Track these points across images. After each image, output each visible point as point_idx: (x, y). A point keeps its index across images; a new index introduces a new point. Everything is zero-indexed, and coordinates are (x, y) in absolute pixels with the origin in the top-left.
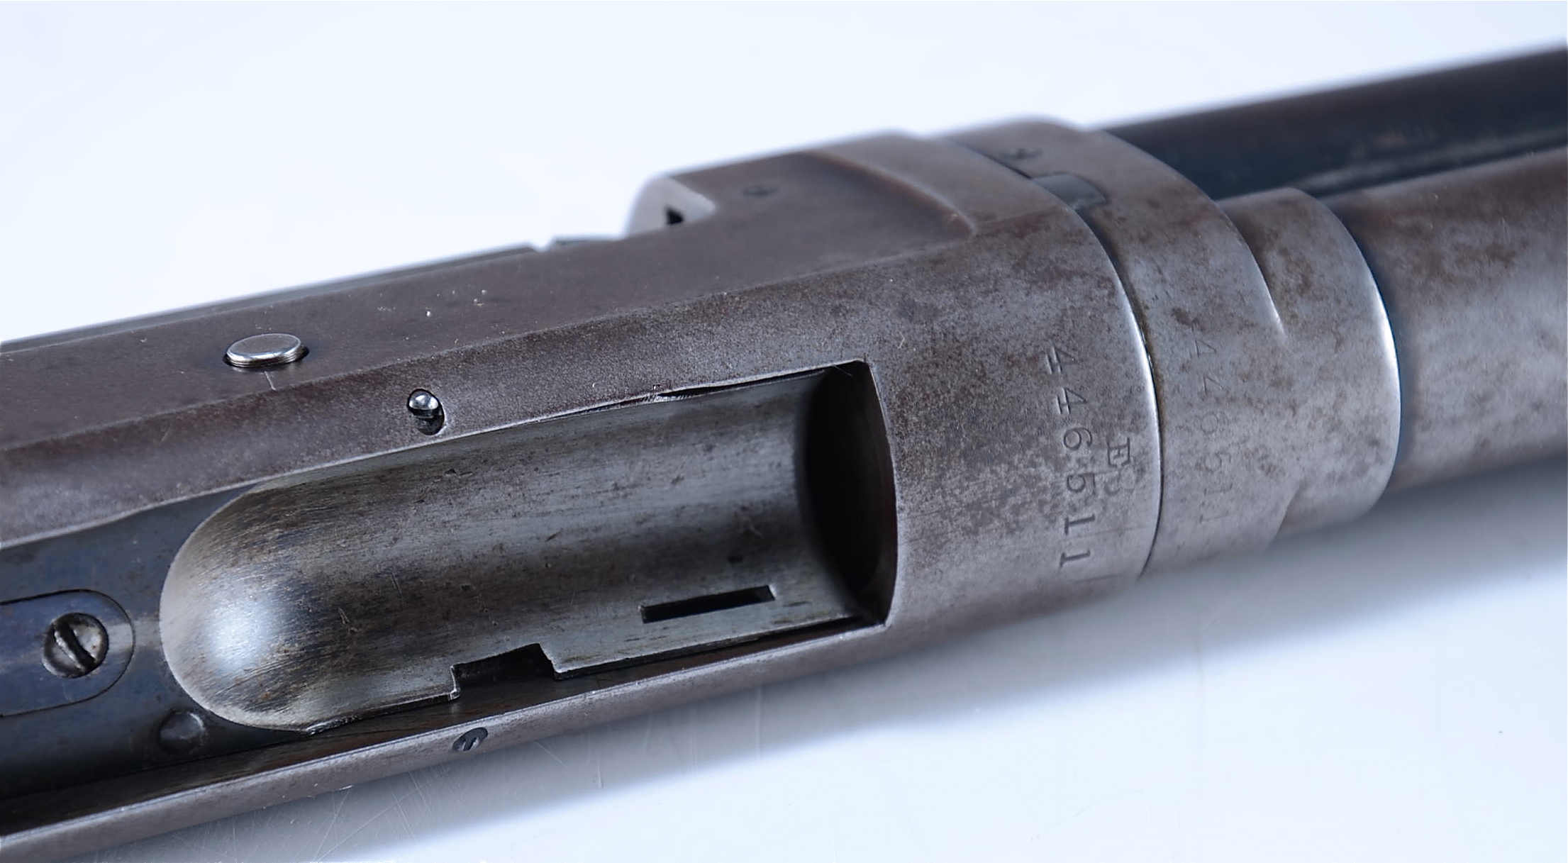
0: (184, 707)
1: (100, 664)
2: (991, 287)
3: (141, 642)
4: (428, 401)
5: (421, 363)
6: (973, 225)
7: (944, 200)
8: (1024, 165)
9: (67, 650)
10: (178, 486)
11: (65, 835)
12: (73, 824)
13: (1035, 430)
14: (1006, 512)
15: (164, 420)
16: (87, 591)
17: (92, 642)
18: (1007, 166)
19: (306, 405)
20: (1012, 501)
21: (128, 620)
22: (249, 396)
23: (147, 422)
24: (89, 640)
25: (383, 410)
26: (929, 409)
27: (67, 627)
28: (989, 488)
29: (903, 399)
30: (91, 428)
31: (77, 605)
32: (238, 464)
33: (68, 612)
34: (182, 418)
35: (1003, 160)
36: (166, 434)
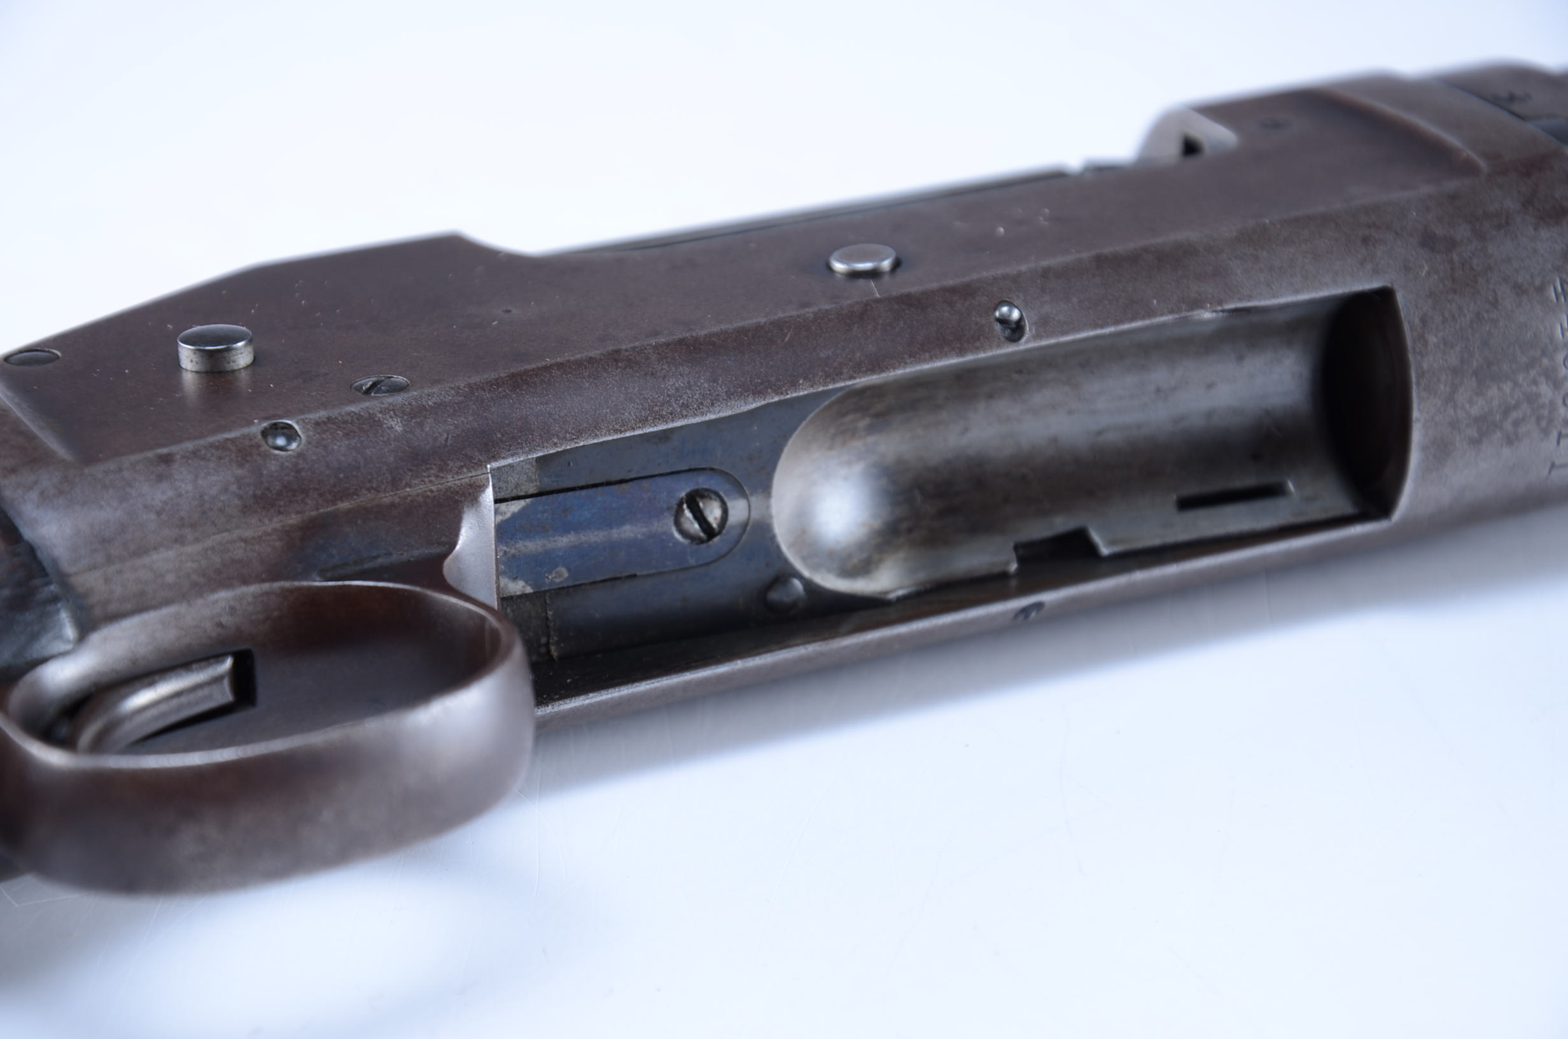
0: (786, 574)
1: (719, 533)
2: (1503, 222)
3: (755, 515)
4: (1010, 311)
5: (1005, 277)
6: (1482, 164)
7: (1452, 140)
8: (1517, 107)
9: (693, 521)
10: (801, 382)
11: (689, 683)
12: (698, 673)
13: (1539, 353)
14: (1508, 426)
15: (786, 322)
16: (712, 469)
17: (713, 513)
18: (1501, 107)
19: (907, 312)
20: (1514, 415)
21: (743, 495)
22: (857, 303)
23: (771, 323)
24: (712, 512)
25: (974, 319)
26: (1447, 331)
27: (693, 501)
28: (1495, 403)
29: (1424, 321)
30: (723, 327)
31: (702, 482)
32: (851, 364)
33: (696, 487)
34: (801, 320)
35: (1495, 101)
36: (789, 335)
